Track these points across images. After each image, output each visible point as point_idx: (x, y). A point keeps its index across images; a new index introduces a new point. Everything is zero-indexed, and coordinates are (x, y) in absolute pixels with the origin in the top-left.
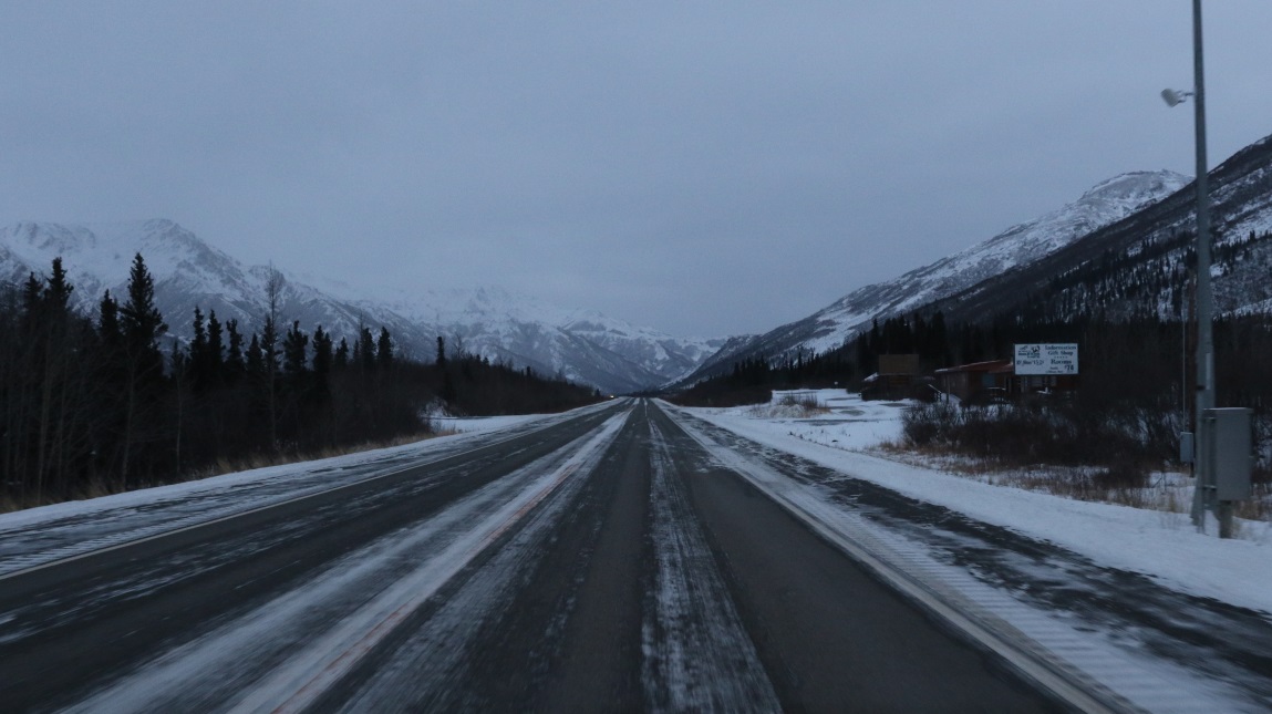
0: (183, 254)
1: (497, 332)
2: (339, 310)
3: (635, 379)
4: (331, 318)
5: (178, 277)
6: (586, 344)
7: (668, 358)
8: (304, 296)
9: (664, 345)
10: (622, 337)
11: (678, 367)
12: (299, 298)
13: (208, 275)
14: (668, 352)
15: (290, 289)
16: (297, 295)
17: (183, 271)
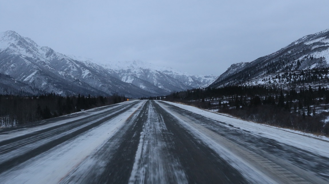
0: (14, 41)
1: (135, 72)
2: (72, 62)
3: (182, 88)
4: (68, 65)
5: (8, 49)
6: (165, 76)
7: (193, 81)
8: (59, 57)
9: (191, 77)
10: (178, 74)
11: (196, 84)
12: (57, 58)
13: (21, 49)
14: (193, 79)
15: (55, 55)
16: (57, 57)
17: (11, 48)
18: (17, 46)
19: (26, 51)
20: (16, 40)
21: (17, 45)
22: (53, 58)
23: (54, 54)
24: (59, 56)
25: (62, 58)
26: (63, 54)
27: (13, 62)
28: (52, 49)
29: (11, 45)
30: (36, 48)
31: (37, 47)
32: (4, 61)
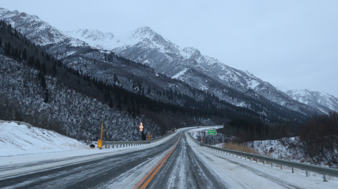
18: (152, 42)
19: (165, 48)
20: (151, 35)
21: (152, 40)
22: (201, 62)
23: (202, 57)
24: (209, 61)
25: (215, 63)
26: (215, 59)
27: (147, 57)
28: (199, 50)
29: (144, 39)
30: (176, 49)
31: (178, 48)
32: (133, 56)
